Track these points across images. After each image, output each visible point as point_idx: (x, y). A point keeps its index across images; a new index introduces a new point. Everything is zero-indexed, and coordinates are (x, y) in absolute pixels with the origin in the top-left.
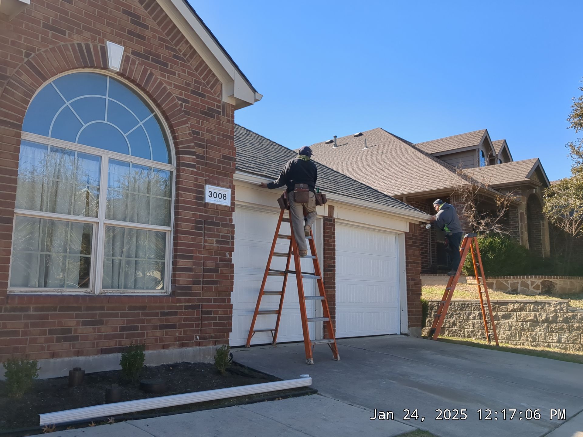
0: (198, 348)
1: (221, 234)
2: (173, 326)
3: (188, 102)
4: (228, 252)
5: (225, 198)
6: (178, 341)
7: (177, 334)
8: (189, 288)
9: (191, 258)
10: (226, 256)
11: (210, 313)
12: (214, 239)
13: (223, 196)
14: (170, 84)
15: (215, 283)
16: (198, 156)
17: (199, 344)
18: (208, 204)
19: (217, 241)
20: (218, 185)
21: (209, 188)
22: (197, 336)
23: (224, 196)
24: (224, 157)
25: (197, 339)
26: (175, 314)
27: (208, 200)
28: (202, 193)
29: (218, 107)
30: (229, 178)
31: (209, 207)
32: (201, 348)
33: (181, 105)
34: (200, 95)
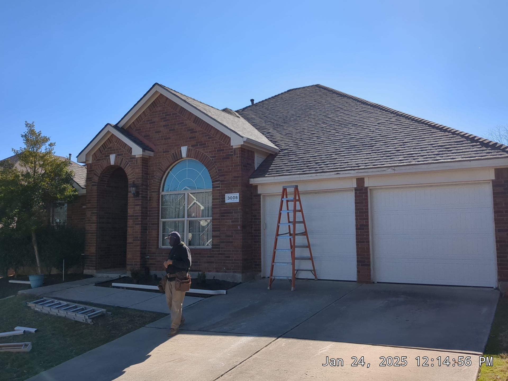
0: (224, 273)
1: (234, 217)
2: (213, 262)
3: (215, 157)
4: (239, 226)
5: (237, 198)
6: (215, 269)
7: (215, 266)
8: (219, 245)
9: (219, 231)
10: (238, 228)
11: (229, 257)
12: (231, 220)
13: (235, 198)
14: (207, 152)
15: (232, 242)
16: (221, 181)
17: (225, 272)
18: (226, 203)
19: (232, 221)
20: (232, 193)
21: (227, 195)
22: (224, 268)
23: (236, 197)
24: (234, 177)
25: (224, 269)
26: (213, 257)
27: (227, 201)
28: (224, 198)
29: (232, 152)
30: (239, 187)
31: (227, 205)
32: (226, 274)
33: (213, 159)
34: (222, 150)
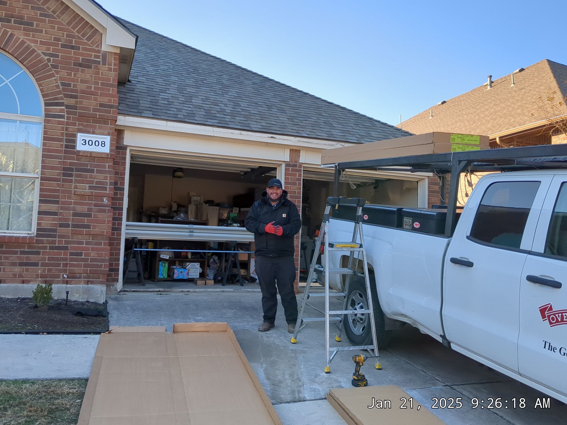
0: (64, 285)
1: (96, 180)
2: (36, 264)
3: (57, 56)
4: (106, 198)
5: (103, 145)
6: (40, 278)
7: (39, 271)
8: (55, 231)
9: (57, 202)
10: (104, 201)
11: (81, 254)
12: (87, 185)
13: (100, 144)
14: (36, 42)
15: (88, 227)
16: (68, 107)
17: (67, 283)
18: (79, 152)
19: (89, 187)
20: (93, 133)
21: (80, 137)
22: (65, 275)
23: (102, 144)
24: (101, 105)
25: (64, 278)
26: (38, 253)
27: (80, 147)
28: (74, 141)
29: (98, 57)
30: (109, 126)
31: (81, 155)
32: (68, 286)
33: (49, 60)
34: (73, 47)
